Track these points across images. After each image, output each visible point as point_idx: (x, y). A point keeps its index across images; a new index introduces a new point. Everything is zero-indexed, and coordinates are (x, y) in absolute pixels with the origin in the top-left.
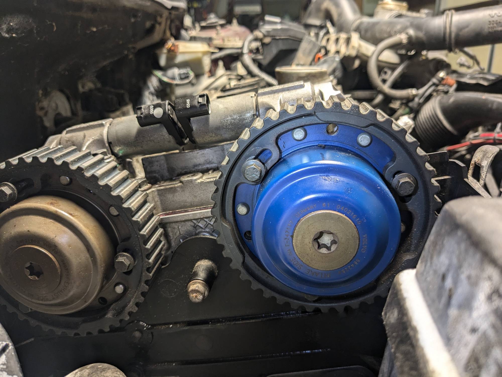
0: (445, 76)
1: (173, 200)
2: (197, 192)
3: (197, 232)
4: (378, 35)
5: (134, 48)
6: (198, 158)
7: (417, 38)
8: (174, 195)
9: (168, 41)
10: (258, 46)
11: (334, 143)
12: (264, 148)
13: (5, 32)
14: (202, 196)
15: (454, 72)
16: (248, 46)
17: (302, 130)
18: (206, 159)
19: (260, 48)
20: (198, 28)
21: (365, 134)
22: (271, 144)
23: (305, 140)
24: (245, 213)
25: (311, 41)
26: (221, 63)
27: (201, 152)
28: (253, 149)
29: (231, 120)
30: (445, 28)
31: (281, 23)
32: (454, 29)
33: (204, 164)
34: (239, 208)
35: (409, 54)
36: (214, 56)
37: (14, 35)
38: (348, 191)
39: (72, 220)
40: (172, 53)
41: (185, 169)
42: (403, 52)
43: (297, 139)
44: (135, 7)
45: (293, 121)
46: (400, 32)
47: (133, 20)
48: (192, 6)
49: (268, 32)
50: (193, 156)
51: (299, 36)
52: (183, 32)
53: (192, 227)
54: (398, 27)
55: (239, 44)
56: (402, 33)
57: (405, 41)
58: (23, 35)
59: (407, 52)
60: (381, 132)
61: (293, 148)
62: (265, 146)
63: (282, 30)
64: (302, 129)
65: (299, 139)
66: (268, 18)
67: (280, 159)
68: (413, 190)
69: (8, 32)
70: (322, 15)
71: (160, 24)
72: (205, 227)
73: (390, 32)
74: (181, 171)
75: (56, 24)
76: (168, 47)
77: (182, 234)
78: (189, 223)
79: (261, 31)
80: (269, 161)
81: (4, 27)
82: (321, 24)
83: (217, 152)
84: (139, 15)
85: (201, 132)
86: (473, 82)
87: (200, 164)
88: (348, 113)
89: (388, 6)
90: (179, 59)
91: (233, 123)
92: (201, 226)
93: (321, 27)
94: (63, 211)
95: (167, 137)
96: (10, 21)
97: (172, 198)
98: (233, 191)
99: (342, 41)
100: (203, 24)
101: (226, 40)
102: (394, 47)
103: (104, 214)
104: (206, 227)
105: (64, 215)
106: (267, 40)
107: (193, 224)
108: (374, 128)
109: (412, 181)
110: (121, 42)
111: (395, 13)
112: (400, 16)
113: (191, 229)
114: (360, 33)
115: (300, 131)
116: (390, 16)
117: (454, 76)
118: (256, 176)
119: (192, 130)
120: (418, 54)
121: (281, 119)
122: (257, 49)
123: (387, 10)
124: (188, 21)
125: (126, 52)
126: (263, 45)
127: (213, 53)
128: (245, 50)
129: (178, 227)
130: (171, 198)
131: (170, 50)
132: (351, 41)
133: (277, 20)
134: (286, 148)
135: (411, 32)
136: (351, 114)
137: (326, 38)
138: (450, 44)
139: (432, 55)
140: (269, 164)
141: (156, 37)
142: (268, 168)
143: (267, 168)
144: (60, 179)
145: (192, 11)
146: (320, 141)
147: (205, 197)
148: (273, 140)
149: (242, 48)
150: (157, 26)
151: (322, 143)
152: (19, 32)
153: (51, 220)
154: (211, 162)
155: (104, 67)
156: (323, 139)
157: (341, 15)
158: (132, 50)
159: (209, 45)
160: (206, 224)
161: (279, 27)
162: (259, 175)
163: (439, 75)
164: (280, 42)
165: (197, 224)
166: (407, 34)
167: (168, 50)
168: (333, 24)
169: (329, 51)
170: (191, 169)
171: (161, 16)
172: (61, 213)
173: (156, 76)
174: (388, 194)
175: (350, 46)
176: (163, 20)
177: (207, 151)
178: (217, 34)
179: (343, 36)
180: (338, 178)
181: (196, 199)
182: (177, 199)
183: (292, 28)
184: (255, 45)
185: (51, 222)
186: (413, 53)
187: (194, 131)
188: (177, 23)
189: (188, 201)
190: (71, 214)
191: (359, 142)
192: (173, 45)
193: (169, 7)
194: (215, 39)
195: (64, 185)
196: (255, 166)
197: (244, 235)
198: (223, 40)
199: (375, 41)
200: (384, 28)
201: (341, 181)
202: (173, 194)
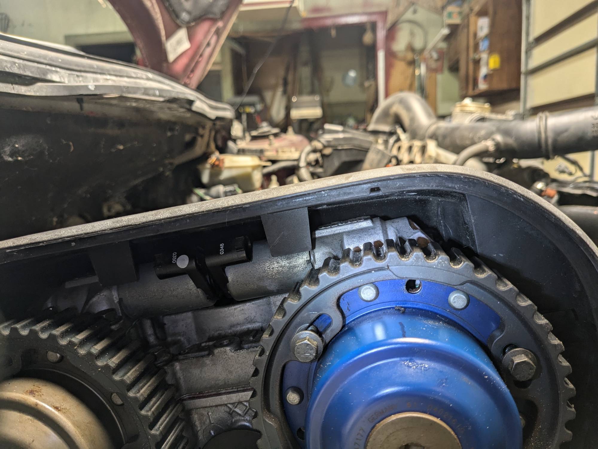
0: (545, 187)
1: (200, 377)
2: (233, 366)
3: (233, 420)
4: (458, 142)
5: (171, 164)
6: (236, 316)
7: (506, 145)
8: (201, 371)
9: (211, 156)
10: (317, 158)
11: (417, 305)
12: (321, 312)
13: (8, 155)
14: (240, 371)
15: (554, 181)
16: (306, 159)
17: (372, 288)
18: (246, 316)
19: (320, 159)
20: (248, 138)
21: (459, 293)
22: (330, 308)
23: (377, 301)
24: (298, 403)
25: (379, 151)
26: (274, 178)
27: (240, 307)
28: (305, 315)
29: (278, 267)
30: (539, 133)
31: (343, 132)
32: (550, 135)
33: (243, 324)
34: (289, 396)
35: (498, 162)
36: (266, 170)
37: (20, 158)
38: (443, 383)
39: (57, 416)
40: (216, 169)
41: (218, 331)
42: (491, 160)
43: (366, 299)
44: (173, 119)
45: (359, 277)
46: (486, 138)
47: (169, 134)
48: (244, 111)
49: (328, 142)
50: (229, 313)
51: (366, 145)
52: (231, 144)
53: (227, 414)
54: (483, 133)
55: (295, 155)
56: (488, 140)
57: (492, 148)
58: (32, 157)
59: (496, 160)
60: (482, 291)
61: (361, 310)
62: (322, 311)
63: (344, 139)
64: (372, 286)
65: (369, 299)
66: (327, 126)
67: (343, 327)
68: (533, 374)
69: (11, 155)
70: (391, 119)
71: (202, 136)
72: (244, 413)
73: (472, 138)
74: (213, 333)
75: (73, 144)
76: (211, 162)
77: (213, 423)
78: (223, 409)
79: (319, 141)
80: (328, 331)
81: (8, 149)
82: (391, 130)
83: (261, 308)
84: (177, 128)
85: (238, 283)
86: (579, 192)
87: (238, 324)
88: (434, 267)
89: (467, 109)
90: (225, 175)
91: (281, 272)
92: (240, 412)
93: (391, 134)
94: (45, 403)
95: (195, 291)
96: (16, 142)
97: (199, 374)
98: (280, 373)
99: (415, 150)
100: (254, 133)
101: (280, 150)
102: (480, 155)
103: (104, 402)
104: (246, 414)
105: (47, 409)
106: (327, 151)
107: (228, 410)
108: (472, 286)
109: (530, 359)
110: (154, 159)
111: (476, 116)
112: (482, 119)
113: (225, 416)
114: (437, 139)
115: (369, 288)
116: (471, 120)
117: (554, 185)
118: (311, 355)
119: (228, 282)
120: (508, 162)
121: (342, 276)
122: (317, 161)
123: (467, 113)
124: (237, 129)
125: (161, 169)
126: (323, 156)
127: (264, 167)
128: (302, 164)
129: (208, 414)
130: (197, 374)
131: (213, 166)
132: (427, 151)
133: (339, 128)
134: (352, 310)
135: (499, 138)
136: (439, 269)
137: (397, 145)
138: (547, 150)
139: (525, 163)
140: (329, 335)
141: (198, 150)
142: (327, 341)
143: (325, 341)
144: (48, 355)
145: (244, 117)
146: (397, 302)
147: (243, 372)
148: (332, 302)
149: (298, 160)
150: (199, 139)
151: (400, 305)
152: (26, 155)
153: (29, 417)
154: (253, 321)
155: (136, 187)
156: (400, 299)
157: (413, 119)
158: (169, 167)
159: (260, 158)
160: (246, 409)
161: (341, 136)
162: (314, 354)
163: (536, 186)
164: (343, 153)
165: (233, 409)
166: (493, 140)
167: (211, 165)
168: (405, 131)
169: (401, 161)
170: (226, 331)
171: (204, 127)
172: (42, 406)
173: (197, 195)
174: (499, 386)
175: (426, 155)
176: (206, 132)
177: (248, 306)
178: (270, 144)
179: (417, 144)
180: (426, 364)
181: (232, 375)
182: (205, 376)
183: (356, 136)
184: (313, 157)
185: (29, 419)
186: (502, 160)
187: (229, 283)
188: (224, 133)
189: (220, 378)
190: (56, 408)
191: (452, 303)
192: (218, 159)
193: (213, 117)
194: (267, 150)
195: (54, 363)
196: (308, 340)
197: (296, 432)
198: (277, 151)
199: (457, 149)
200: (466, 133)
201: (432, 369)
202: (201, 369)
